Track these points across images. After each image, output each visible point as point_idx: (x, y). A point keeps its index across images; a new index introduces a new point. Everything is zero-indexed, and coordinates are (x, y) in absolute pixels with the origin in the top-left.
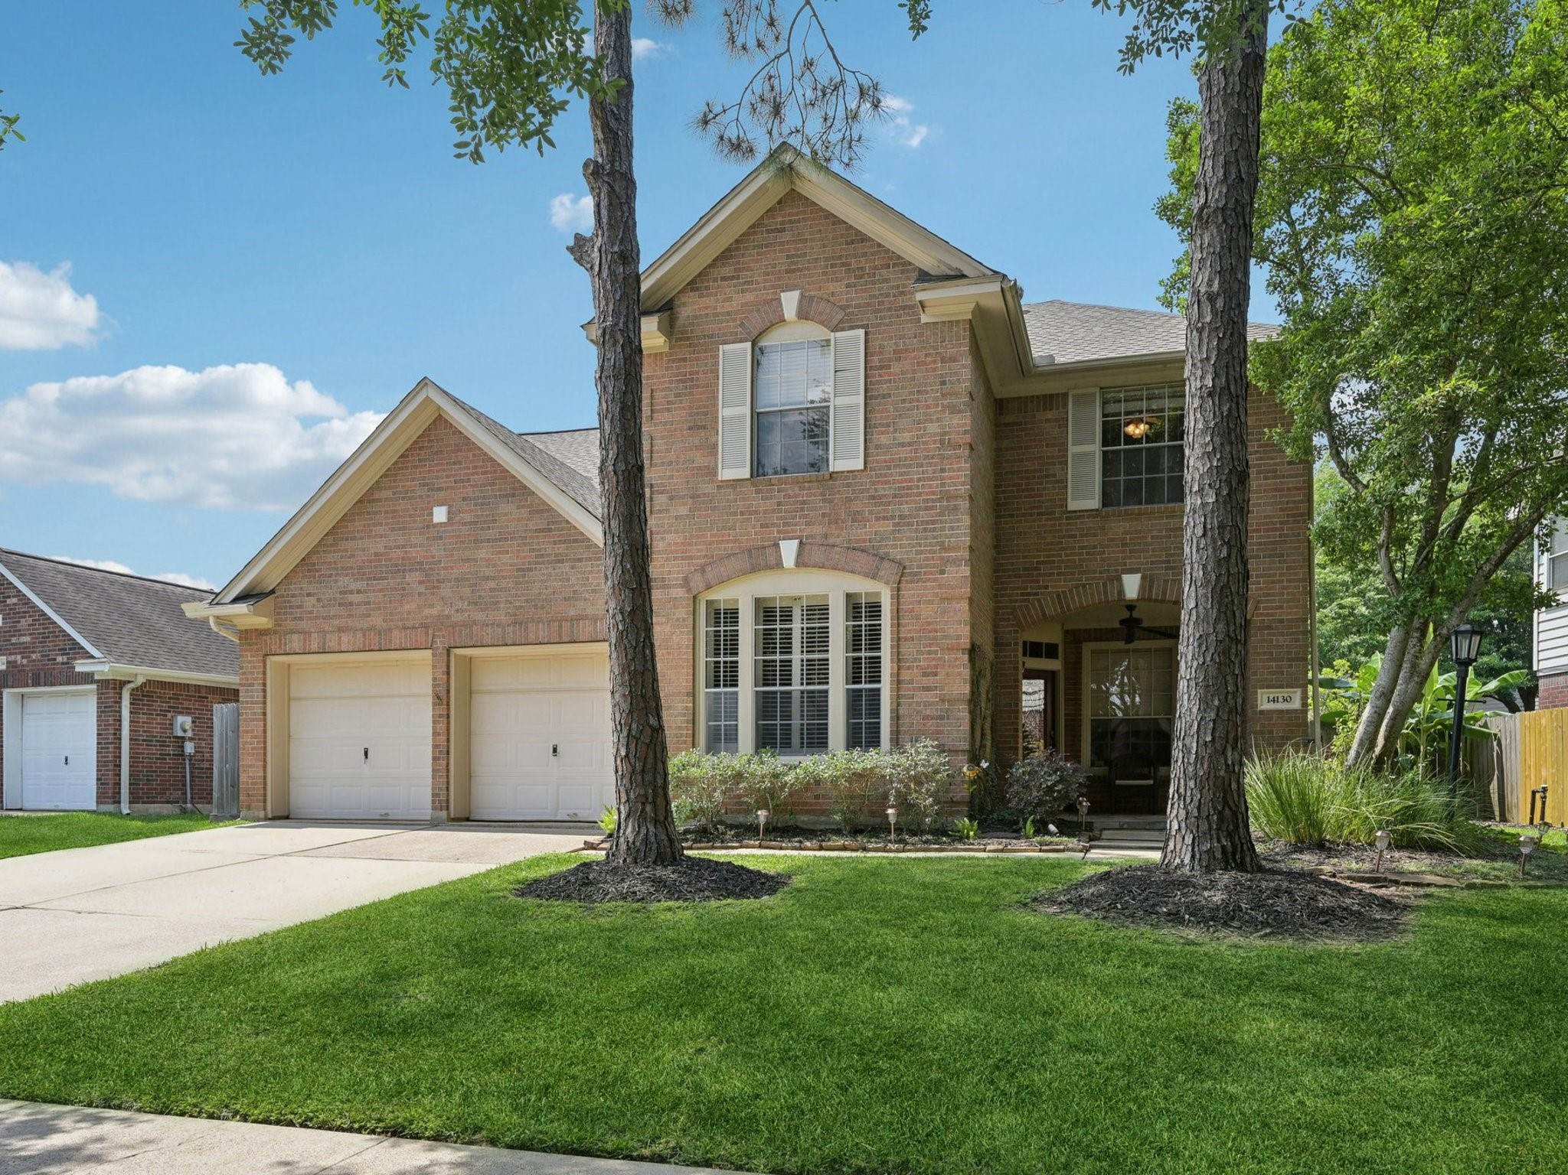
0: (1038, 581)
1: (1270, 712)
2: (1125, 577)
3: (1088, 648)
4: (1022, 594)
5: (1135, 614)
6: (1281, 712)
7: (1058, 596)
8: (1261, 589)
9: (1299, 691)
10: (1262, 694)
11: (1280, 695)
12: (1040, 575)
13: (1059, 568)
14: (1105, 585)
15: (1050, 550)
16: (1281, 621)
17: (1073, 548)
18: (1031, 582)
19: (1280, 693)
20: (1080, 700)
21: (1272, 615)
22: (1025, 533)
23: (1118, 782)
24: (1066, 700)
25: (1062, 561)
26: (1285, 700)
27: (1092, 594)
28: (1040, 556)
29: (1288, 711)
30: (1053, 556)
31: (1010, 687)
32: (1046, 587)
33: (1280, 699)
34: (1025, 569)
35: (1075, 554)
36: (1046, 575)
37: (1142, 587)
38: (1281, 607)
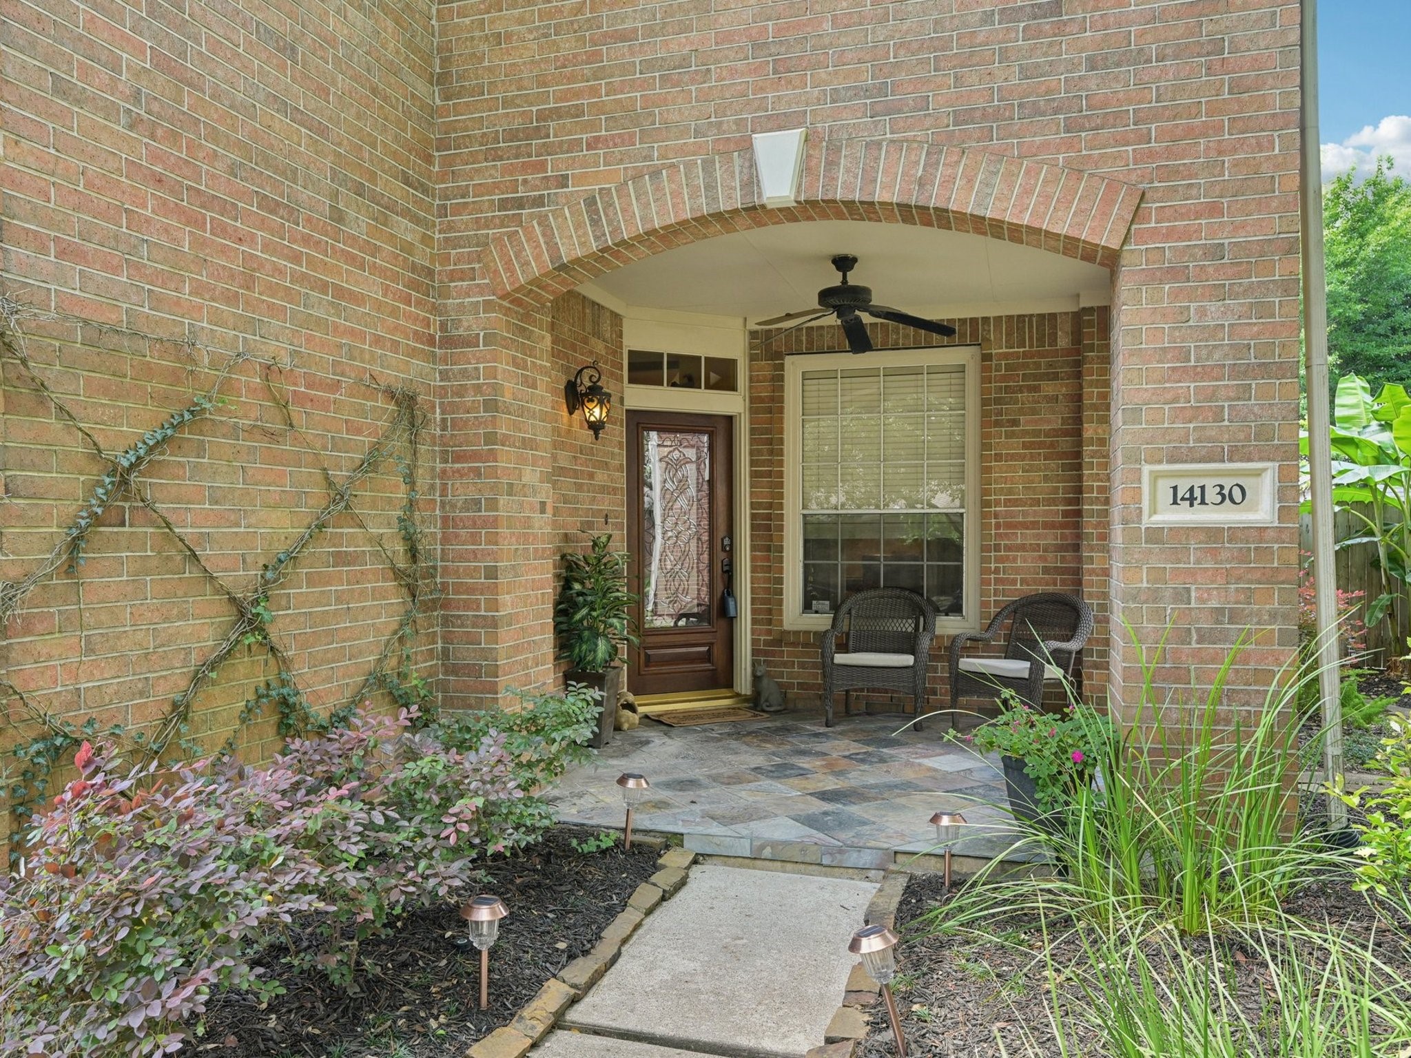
0: (542, 166)
1: (1181, 533)
2: (760, 140)
3: (795, 367)
4: (503, 205)
5: (854, 278)
6: (1213, 533)
7: (591, 202)
8: (1151, 155)
9: (1270, 470)
10: (1155, 477)
11: (1210, 483)
12: (548, 149)
13: (592, 126)
14: (708, 166)
15: (571, 79)
16: (1216, 252)
17: (626, 69)
18: (525, 167)
19: (1209, 475)
20: (781, 474)
21: (1186, 234)
22: (509, 36)
23: (840, 658)
24: (754, 475)
25: (599, 108)
26: (1225, 497)
27: (676, 194)
28: (544, 97)
29: (1235, 533)
30: (578, 94)
31: (475, 456)
32: (563, 181)
33: (1212, 495)
34: (512, 135)
35: (633, 85)
36: (560, 148)
37: (806, 168)
38: (1214, 209)
